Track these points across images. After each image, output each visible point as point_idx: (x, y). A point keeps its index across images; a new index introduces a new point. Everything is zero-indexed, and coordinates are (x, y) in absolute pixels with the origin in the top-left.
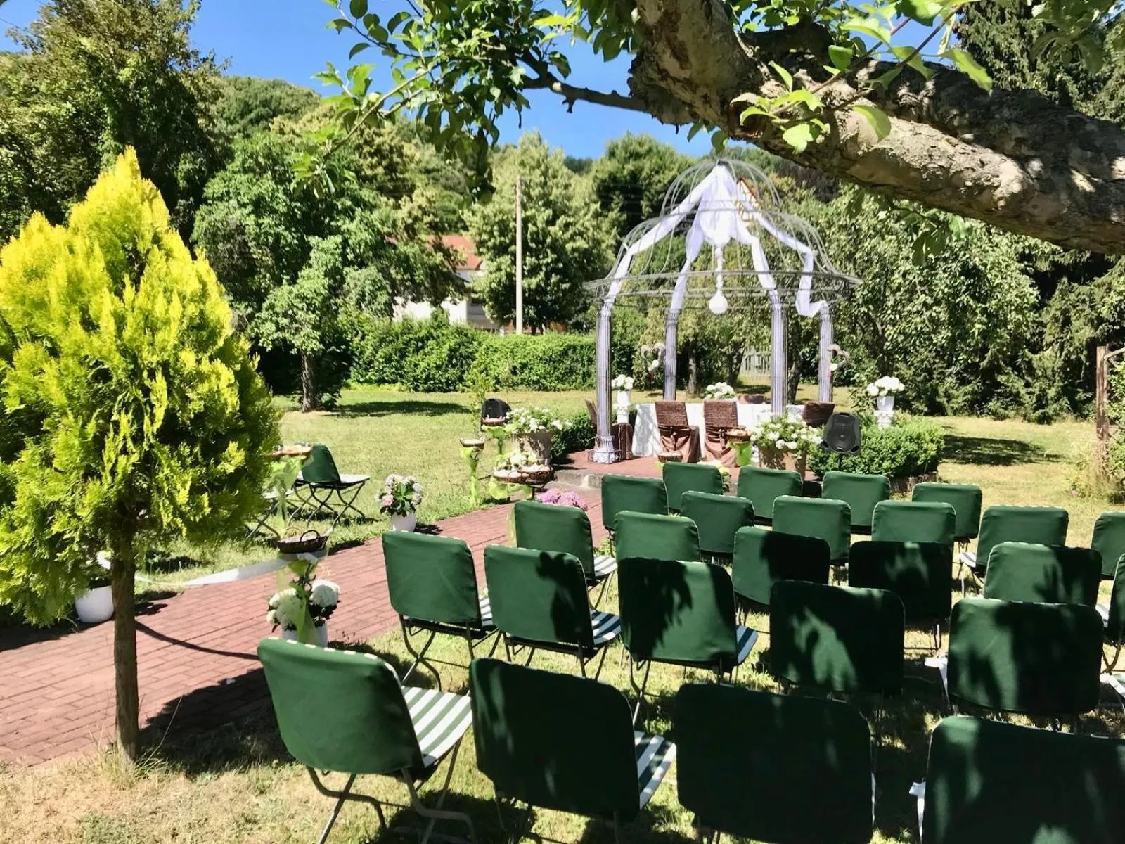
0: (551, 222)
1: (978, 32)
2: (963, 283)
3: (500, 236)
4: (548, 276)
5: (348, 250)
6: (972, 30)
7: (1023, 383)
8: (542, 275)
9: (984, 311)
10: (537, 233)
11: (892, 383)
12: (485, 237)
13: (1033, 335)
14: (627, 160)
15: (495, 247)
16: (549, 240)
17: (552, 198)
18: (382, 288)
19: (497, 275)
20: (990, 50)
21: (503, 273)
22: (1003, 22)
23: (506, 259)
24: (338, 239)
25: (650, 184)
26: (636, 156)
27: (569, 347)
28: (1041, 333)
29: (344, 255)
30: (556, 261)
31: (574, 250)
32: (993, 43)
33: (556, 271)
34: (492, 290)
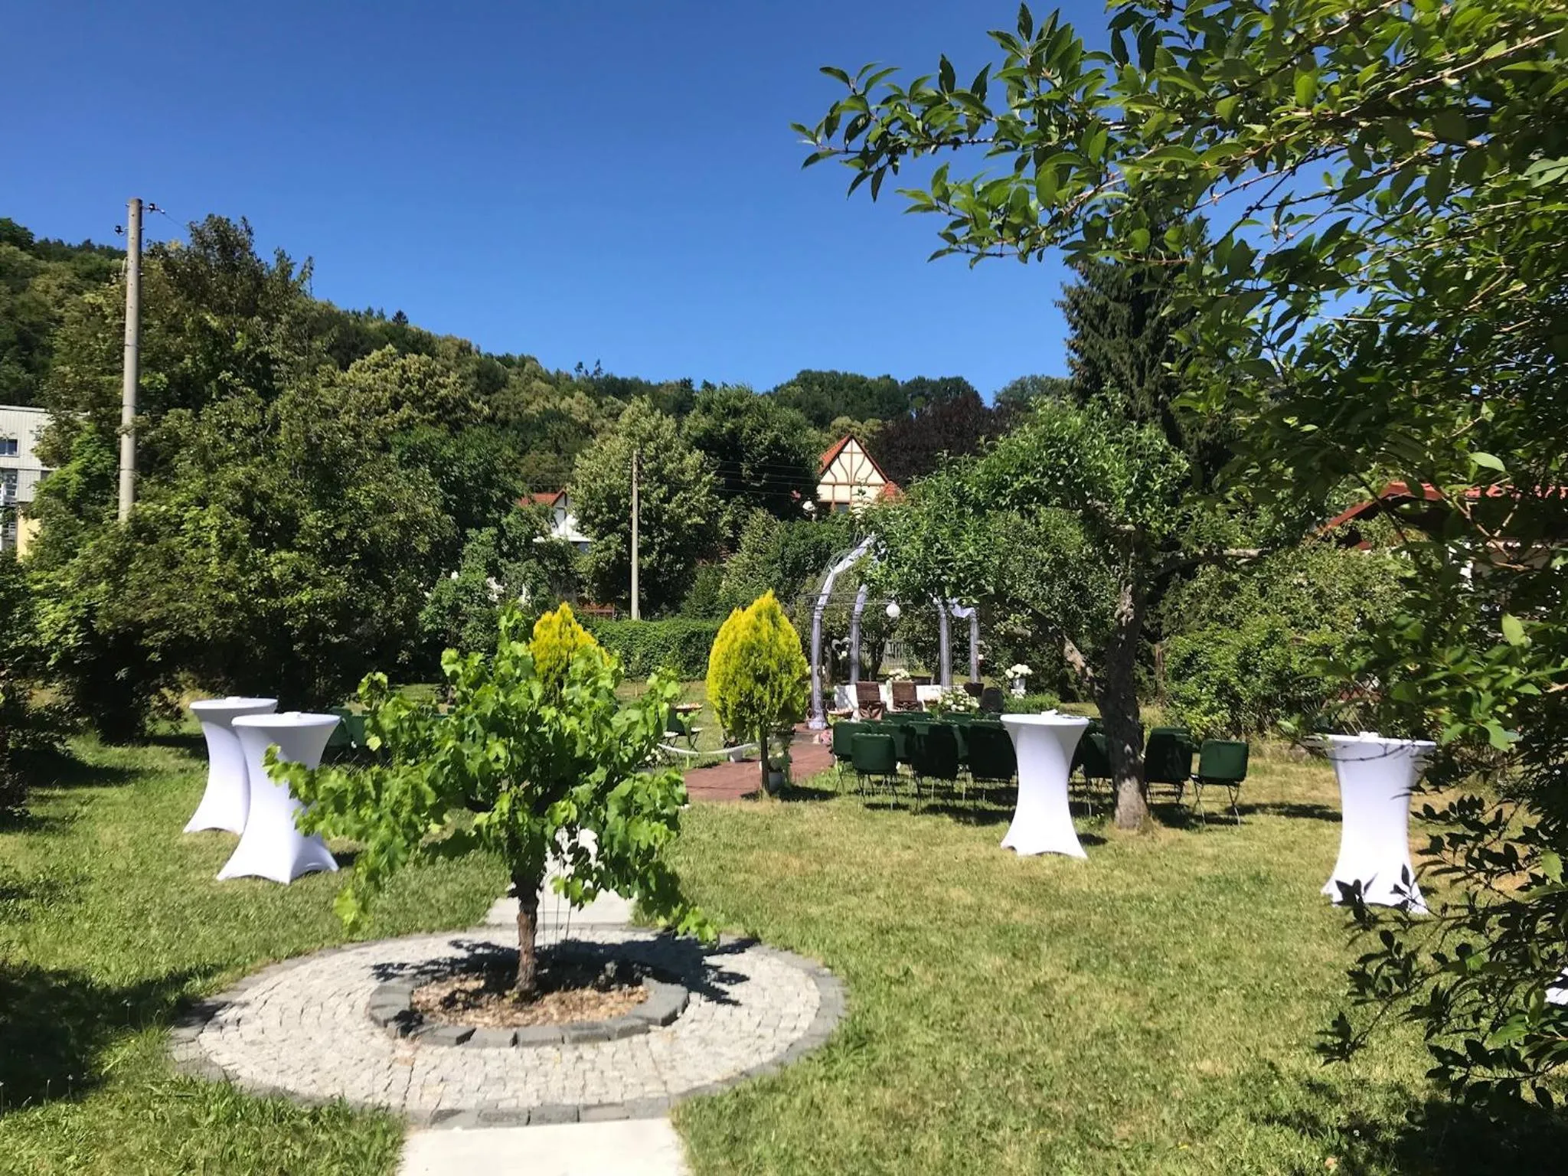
0: (667, 500)
1: (1092, 347)
2: (1073, 596)
3: (609, 512)
4: (661, 554)
5: (503, 541)
6: (1087, 346)
7: (1145, 670)
8: (654, 555)
9: (1088, 615)
10: (650, 510)
11: (1023, 669)
12: (591, 512)
13: (1152, 626)
14: (724, 417)
15: (601, 525)
16: (665, 517)
17: (665, 472)
18: (542, 581)
19: (606, 553)
20: (1103, 363)
21: (613, 552)
22: (1114, 336)
23: (614, 539)
24: (494, 531)
25: (752, 445)
26: (736, 412)
27: (694, 634)
28: (1159, 625)
29: (498, 546)
30: (672, 539)
31: (690, 526)
32: (1106, 357)
33: (670, 549)
34: (598, 570)
